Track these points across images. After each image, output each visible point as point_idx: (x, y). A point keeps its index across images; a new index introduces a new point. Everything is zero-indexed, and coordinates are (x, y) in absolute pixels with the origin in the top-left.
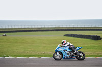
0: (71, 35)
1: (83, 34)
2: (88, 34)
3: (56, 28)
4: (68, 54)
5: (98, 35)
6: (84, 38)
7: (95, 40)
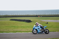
0: (14, 20)
1: (21, 19)
2: (24, 19)
3: (5, 15)
4: (40, 30)
5: (29, 19)
6: (22, 21)
7: (28, 22)
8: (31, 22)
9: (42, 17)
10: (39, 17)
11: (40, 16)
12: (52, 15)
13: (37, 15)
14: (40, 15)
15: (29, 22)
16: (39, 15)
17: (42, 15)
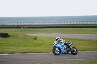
8: (9, 36)
9: (27, 28)
10: (22, 29)
11: (24, 27)
12: (43, 25)
13: (18, 26)
14: (24, 25)
15: (6, 37)
16: (22, 26)
17: (27, 25)
